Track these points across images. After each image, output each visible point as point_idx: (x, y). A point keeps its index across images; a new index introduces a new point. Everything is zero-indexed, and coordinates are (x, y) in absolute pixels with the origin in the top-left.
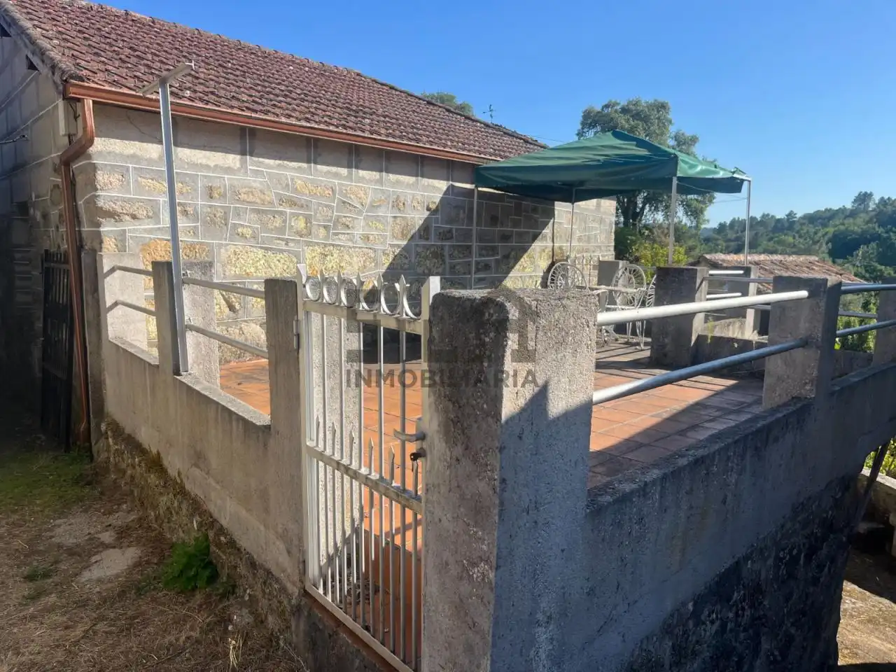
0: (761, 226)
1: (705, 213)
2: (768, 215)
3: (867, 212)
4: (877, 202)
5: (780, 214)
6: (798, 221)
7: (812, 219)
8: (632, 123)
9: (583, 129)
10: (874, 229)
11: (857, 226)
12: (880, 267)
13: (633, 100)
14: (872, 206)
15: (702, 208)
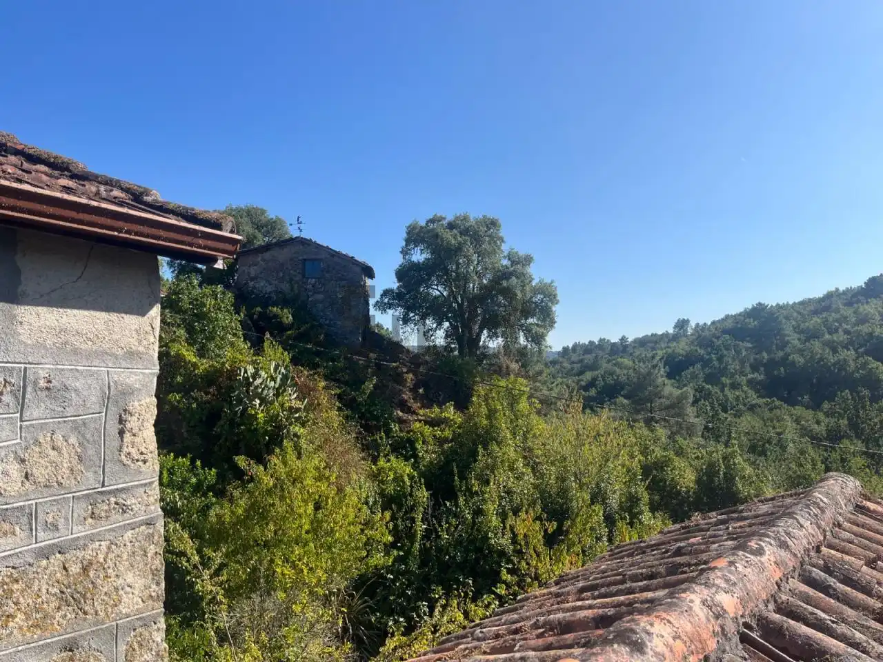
0: (599, 350)
1: (547, 338)
2: (604, 339)
3: (687, 336)
4: (694, 327)
5: (615, 339)
6: (630, 345)
7: (642, 342)
8: (460, 239)
9: (406, 245)
10: (696, 351)
11: (682, 348)
12: (707, 386)
13: (460, 215)
14: (690, 331)
15: (543, 333)
